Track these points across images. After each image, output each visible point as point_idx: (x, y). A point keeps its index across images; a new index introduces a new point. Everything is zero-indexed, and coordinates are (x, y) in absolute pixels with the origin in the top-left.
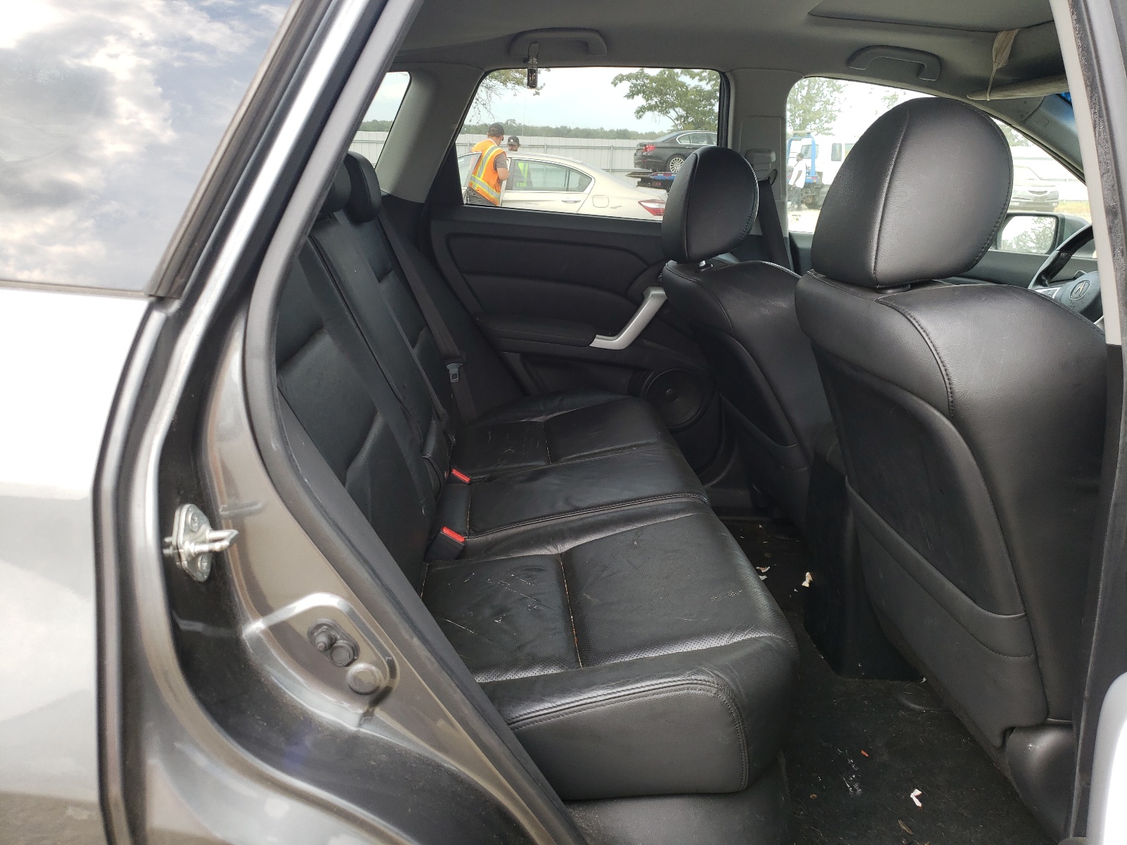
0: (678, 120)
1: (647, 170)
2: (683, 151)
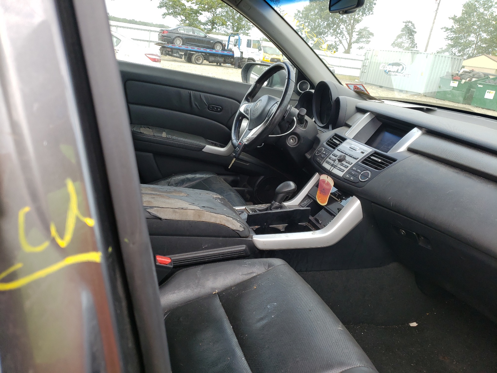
0: (181, 21)
1: (164, 43)
2: (181, 36)
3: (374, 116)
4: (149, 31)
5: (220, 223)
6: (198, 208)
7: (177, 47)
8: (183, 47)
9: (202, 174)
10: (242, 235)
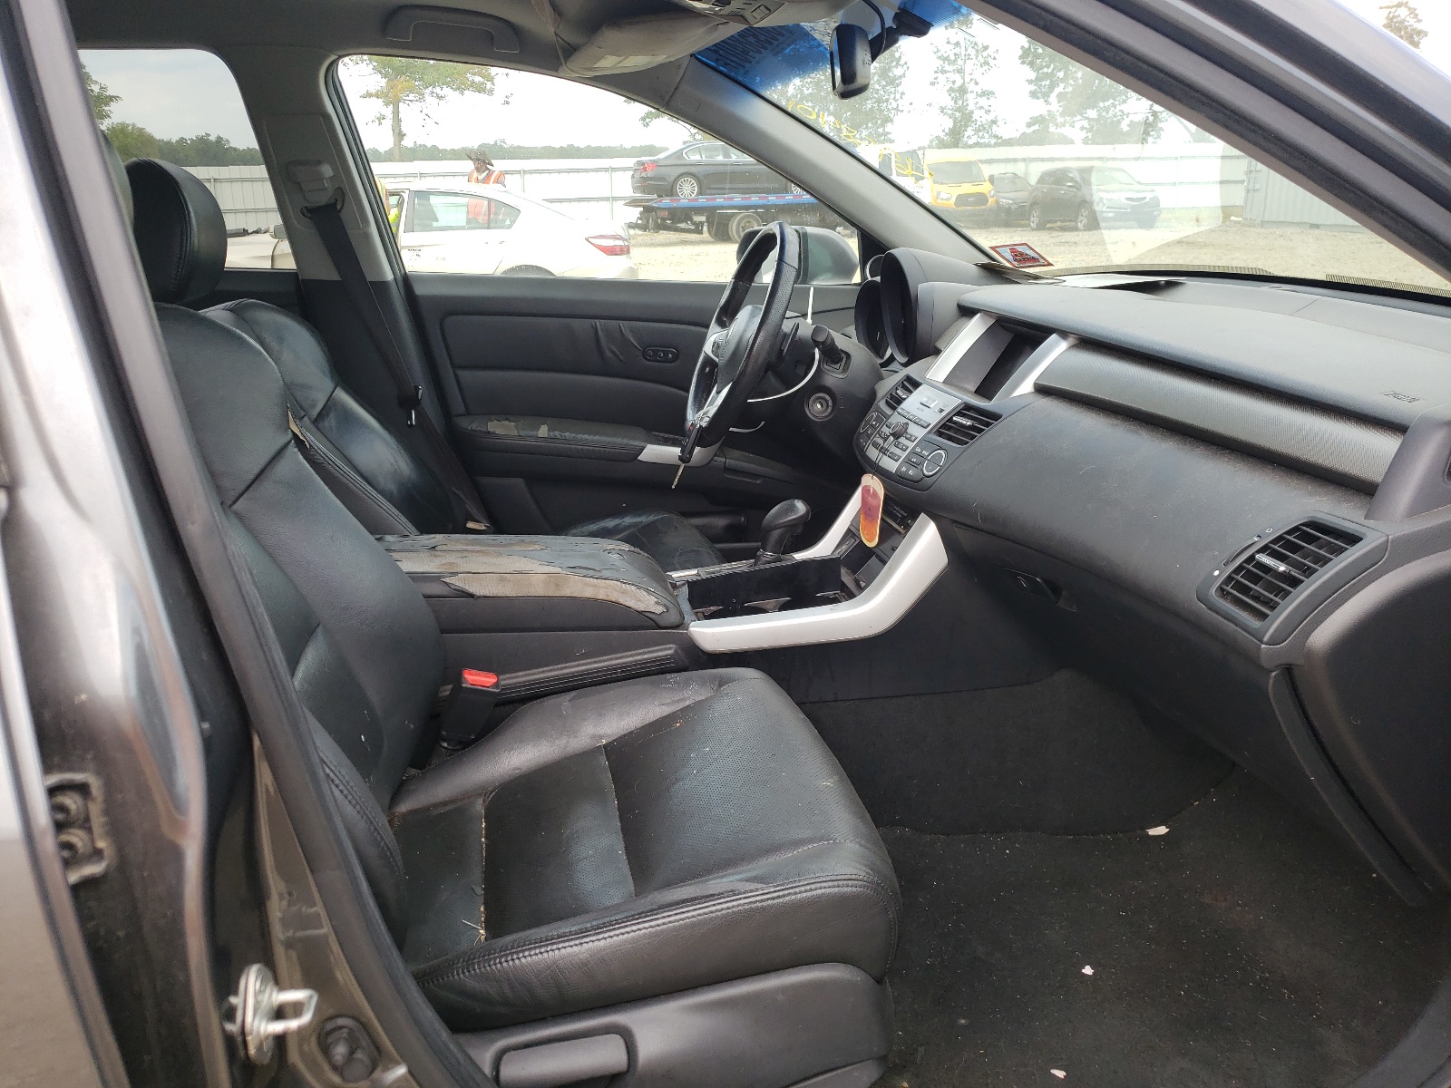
1: (651, 197)
2: (693, 170)
3: (991, 322)
4: (606, 170)
5: (605, 598)
6: (559, 570)
7: (684, 202)
8: (702, 201)
9: (640, 515)
10: (662, 623)
